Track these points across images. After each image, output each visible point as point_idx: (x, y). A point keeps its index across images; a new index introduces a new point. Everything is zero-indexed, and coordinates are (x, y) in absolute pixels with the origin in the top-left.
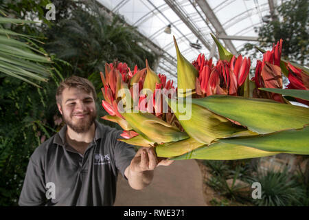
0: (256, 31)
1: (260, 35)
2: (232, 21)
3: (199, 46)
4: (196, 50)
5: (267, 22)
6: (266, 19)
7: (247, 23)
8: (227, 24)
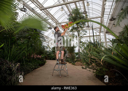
0: (68, 19)
1: (69, 20)
2: (59, 18)
3: (51, 28)
4: (50, 30)
5: (70, 16)
6: (69, 15)
7: (64, 17)
8: (58, 19)
